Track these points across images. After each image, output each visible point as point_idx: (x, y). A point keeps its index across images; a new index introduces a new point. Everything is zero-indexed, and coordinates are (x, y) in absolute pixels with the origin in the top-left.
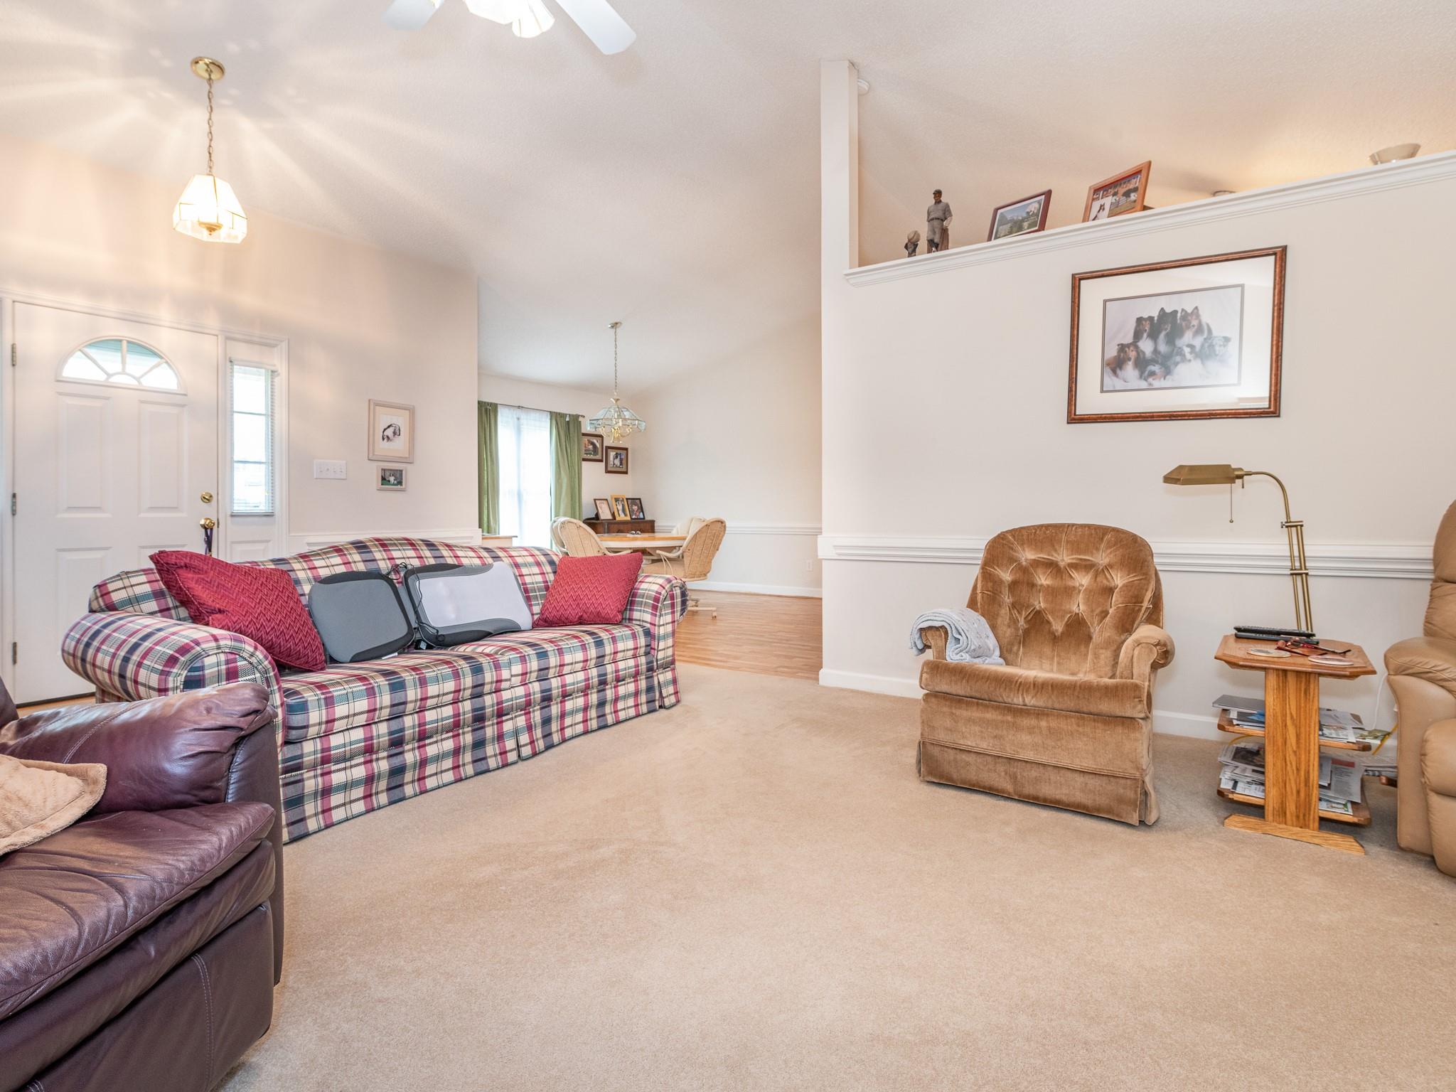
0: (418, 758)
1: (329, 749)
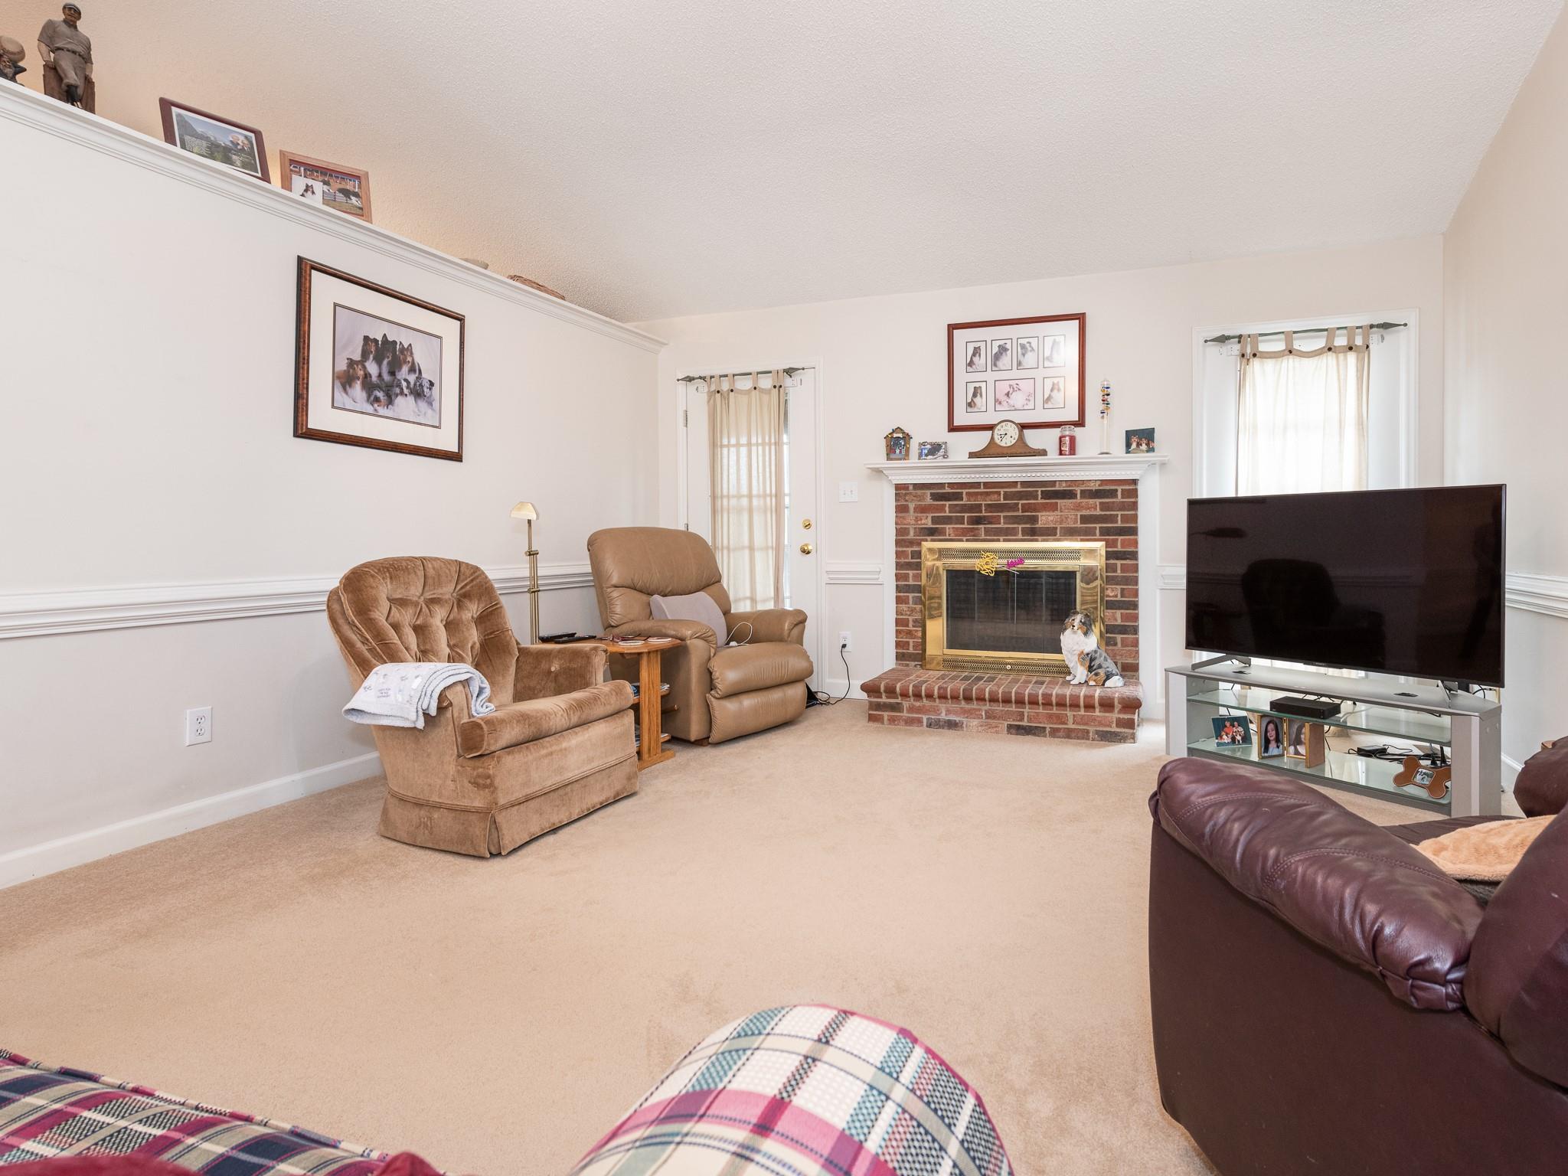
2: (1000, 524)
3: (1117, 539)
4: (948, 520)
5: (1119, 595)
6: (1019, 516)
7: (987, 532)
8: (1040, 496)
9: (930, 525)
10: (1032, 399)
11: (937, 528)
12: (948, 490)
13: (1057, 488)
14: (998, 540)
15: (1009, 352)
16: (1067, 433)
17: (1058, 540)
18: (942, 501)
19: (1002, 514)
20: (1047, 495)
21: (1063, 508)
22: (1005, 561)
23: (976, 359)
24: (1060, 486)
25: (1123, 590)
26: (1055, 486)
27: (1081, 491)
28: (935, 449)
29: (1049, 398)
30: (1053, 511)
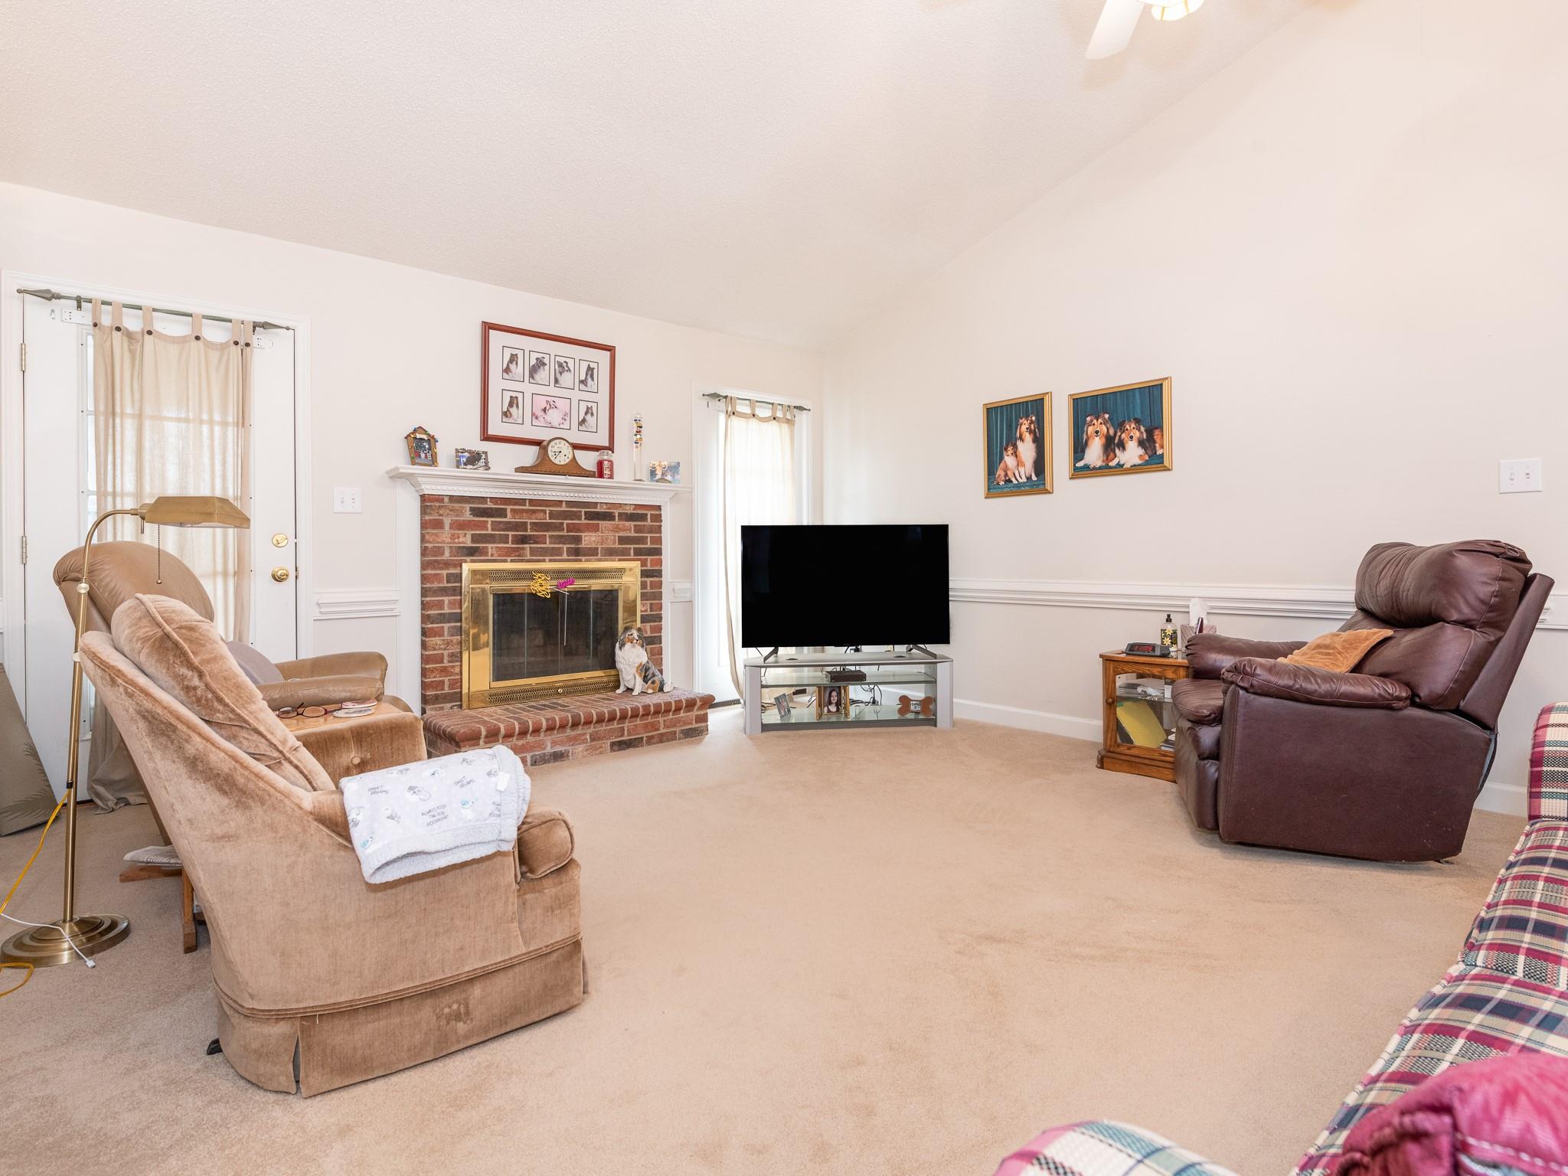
2: (546, 543)
3: (647, 559)
4: (490, 539)
5: (649, 610)
6: (564, 536)
7: (533, 552)
8: (583, 517)
9: (469, 544)
10: (568, 418)
11: (477, 547)
12: (490, 505)
13: (598, 510)
14: (544, 561)
15: (547, 367)
16: (605, 457)
17: (600, 560)
18: (483, 517)
19: (547, 534)
20: (591, 516)
21: (604, 529)
22: (555, 582)
23: (513, 367)
24: (601, 507)
25: (651, 604)
26: (596, 508)
27: (619, 513)
28: (474, 458)
29: (584, 421)
30: (595, 532)
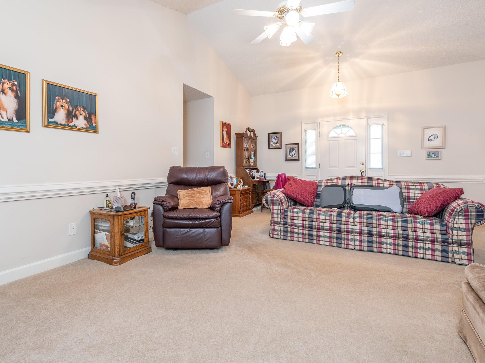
0: (317, 234)
1: (293, 223)
